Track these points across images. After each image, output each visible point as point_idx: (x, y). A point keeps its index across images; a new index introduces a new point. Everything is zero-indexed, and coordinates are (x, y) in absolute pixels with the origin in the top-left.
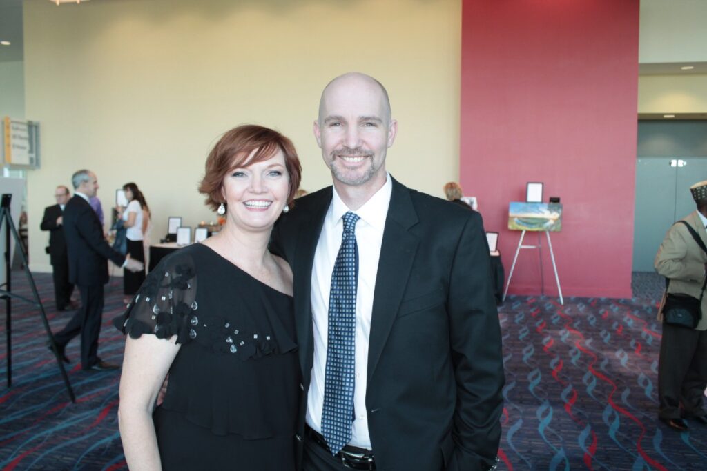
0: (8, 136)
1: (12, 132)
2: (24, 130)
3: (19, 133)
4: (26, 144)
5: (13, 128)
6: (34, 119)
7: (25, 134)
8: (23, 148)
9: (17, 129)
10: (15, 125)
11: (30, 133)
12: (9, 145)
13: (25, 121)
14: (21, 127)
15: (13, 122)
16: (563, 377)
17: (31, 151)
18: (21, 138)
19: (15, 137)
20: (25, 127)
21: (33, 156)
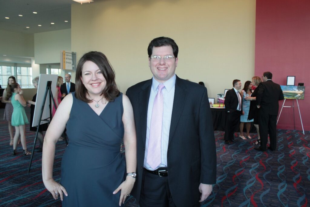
0: (64, 58)
1: (66, 57)
2: (71, 56)
3: (68, 57)
4: (71, 61)
5: (66, 55)
6: (74, 51)
7: (71, 57)
8: (70, 63)
9: (68, 55)
10: (67, 54)
11: (73, 57)
12: (64, 62)
13: (71, 52)
14: (69, 54)
15: (66, 53)
16: (297, 170)
17: (73, 65)
18: (69, 59)
19: (67, 58)
20: (71, 55)
21: (74, 66)
